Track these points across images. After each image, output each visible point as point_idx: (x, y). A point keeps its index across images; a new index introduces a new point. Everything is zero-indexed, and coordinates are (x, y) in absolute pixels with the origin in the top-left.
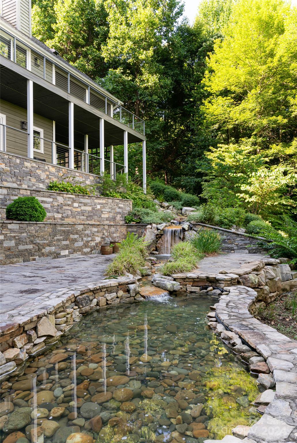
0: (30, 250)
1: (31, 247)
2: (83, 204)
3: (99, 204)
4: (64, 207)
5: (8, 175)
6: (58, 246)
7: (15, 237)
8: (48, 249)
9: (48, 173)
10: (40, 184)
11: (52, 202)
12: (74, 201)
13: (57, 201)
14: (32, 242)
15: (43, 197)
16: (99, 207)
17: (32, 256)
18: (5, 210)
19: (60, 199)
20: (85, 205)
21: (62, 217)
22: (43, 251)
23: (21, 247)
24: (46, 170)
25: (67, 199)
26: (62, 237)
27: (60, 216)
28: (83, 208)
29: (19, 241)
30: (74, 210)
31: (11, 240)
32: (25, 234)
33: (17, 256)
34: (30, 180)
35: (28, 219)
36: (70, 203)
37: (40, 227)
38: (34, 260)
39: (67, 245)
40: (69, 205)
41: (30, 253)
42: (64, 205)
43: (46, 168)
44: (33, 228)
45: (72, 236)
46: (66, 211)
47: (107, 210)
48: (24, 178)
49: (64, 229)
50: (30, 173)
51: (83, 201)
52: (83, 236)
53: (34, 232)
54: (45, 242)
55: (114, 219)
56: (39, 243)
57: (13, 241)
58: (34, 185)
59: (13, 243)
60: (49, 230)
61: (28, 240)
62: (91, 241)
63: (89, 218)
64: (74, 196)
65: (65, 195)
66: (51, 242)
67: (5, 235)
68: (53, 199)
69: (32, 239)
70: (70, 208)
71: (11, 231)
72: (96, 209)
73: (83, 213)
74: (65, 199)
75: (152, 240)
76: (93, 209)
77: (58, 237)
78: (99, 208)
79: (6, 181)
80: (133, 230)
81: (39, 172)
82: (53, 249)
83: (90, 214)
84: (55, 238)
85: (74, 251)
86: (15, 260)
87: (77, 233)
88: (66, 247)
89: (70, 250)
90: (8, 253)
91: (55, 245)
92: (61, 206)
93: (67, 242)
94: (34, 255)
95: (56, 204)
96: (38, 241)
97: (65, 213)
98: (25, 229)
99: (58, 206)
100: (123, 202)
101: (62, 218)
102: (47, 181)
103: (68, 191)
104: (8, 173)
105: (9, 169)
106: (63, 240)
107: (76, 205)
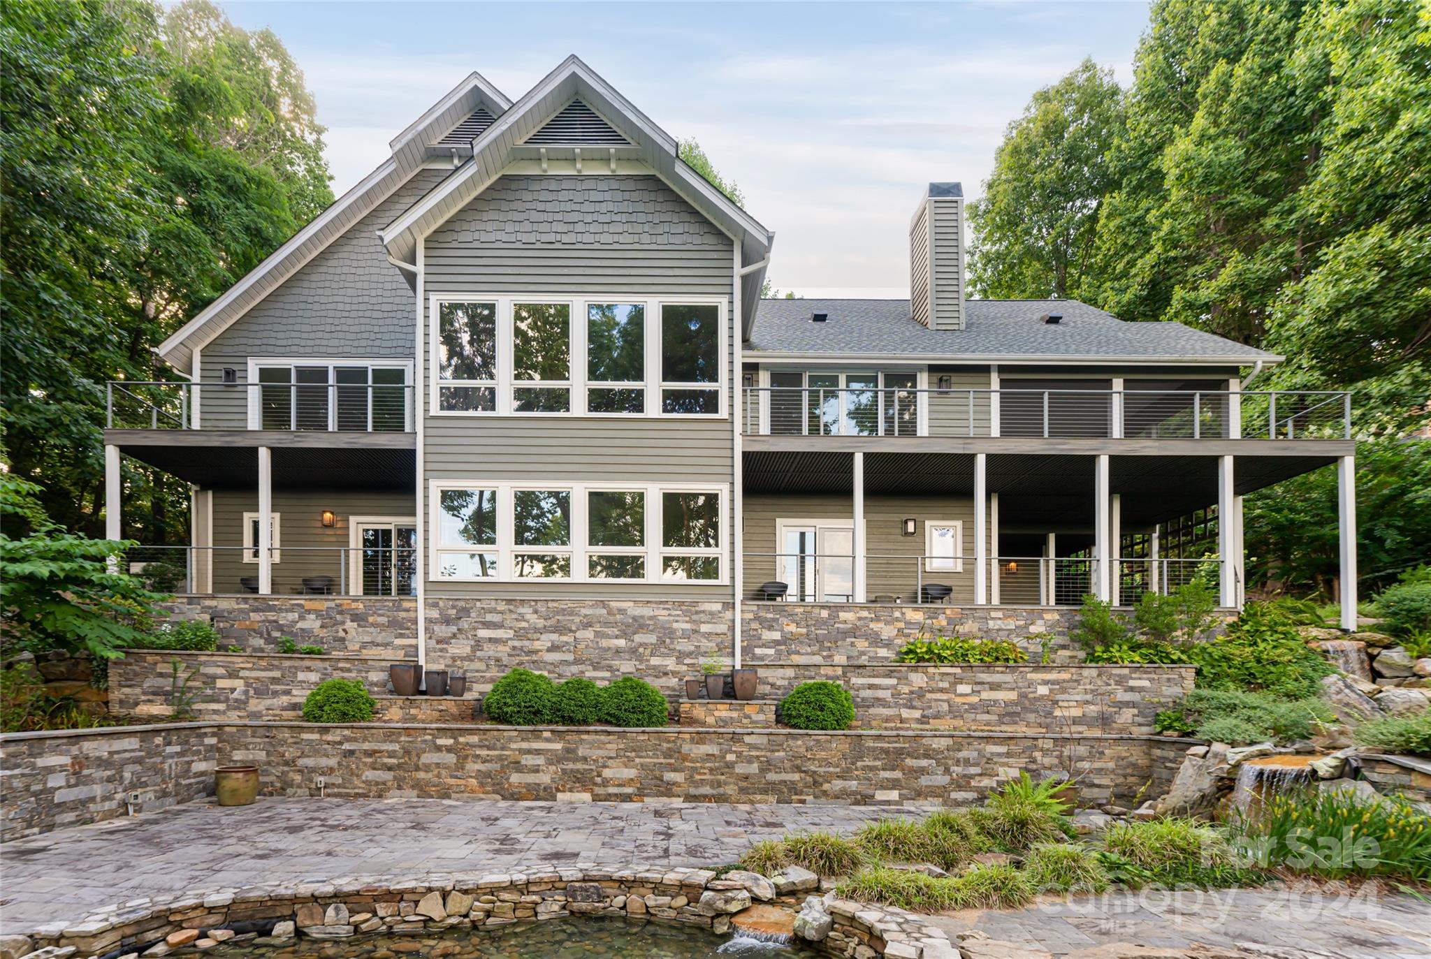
0: (793, 782)
1: (796, 777)
2: (987, 686)
3: (1046, 683)
4: (929, 696)
5: (801, 643)
6: (869, 779)
7: (758, 757)
8: (838, 784)
9: (902, 625)
10: (879, 650)
11: (894, 687)
12: (959, 680)
13: (909, 684)
14: (798, 769)
15: (874, 676)
16: (1043, 690)
17: (796, 794)
18: (774, 708)
19: (918, 679)
20: (994, 687)
21: (923, 716)
22: (826, 786)
23: (772, 776)
24: (897, 620)
25: (937, 678)
26: (878, 763)
27: (917, 714)
28: (986, 695)
29: (767, 766)
30: (959, 700)
31: (750, 762)
32: (782, 754)
33: (765, 792)
34: (852, 644)
35: (803, 725)
36: (945, 685)
37: (818, 741)
38: (803, 802)
39: (897, 780)
40: (942, 690)
41: (793, 788)
42: (929, 692)
43: (897, 614)
44: (800, 742)
45: (909, 762)
46: (933, 704)
47: (1078, 698)
48: (839, 643)
49: (886, 745)
50: (854, 632)
51: (989, 680)
52: (950, 762)
53: (803, 750)
54: (832, 769)
55: (1104, 721)
56: (815, 772)
57: (756, 765)
58: (863, 653)
59: (754, 768)
60: (840, 747)
61: (788, 764)
62: (980, 775)
63: (1006, 719)
64: (958, 670)
65: (931, 670)
66: (848, 770)
67: (739, 754)
68: (899, 679)
69: (799, 762)
70: (944, 697)
71: (752, 747)
72: (1031, 696)
73: (986, 707)
74: (931, 678)
75: (1198, 794)
76: (1023, 696)
77: (868, 762)
78: (1047, 692)
79: (798, 653)
80: (1165, 754)
81: (874, 626)
82: (853, 785)
83: (1010, 709)
84: (859, 764)
85: (919, 795)
86: (758, 797)
87: (927, 756)
88: (894, 784)
89: (905, 791)
90: (744, 784)
91: (857, 778)
92: (921, 693)
93: (897, 774)
94: (801, 793)
95: (906, 689)
96: (813, 768)
97: (930, 707)
98: (781, 745)
99: (912, 692)
100: (1146, 673)
101: (924, 720)
102: (898, 641)
103: (941, 658)
104: (802, 639)
105: (804, 631)
106: (884, 769)
107: (963, 688)
